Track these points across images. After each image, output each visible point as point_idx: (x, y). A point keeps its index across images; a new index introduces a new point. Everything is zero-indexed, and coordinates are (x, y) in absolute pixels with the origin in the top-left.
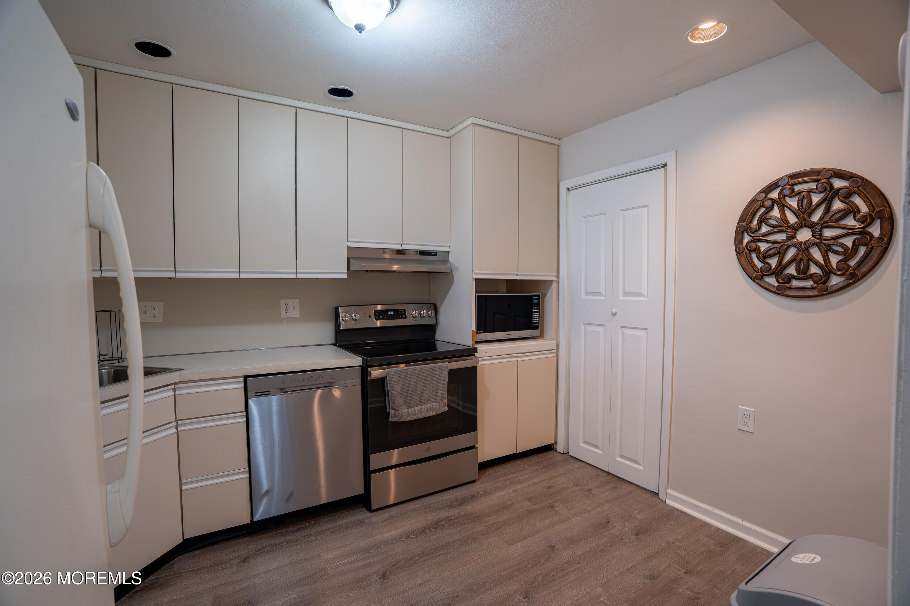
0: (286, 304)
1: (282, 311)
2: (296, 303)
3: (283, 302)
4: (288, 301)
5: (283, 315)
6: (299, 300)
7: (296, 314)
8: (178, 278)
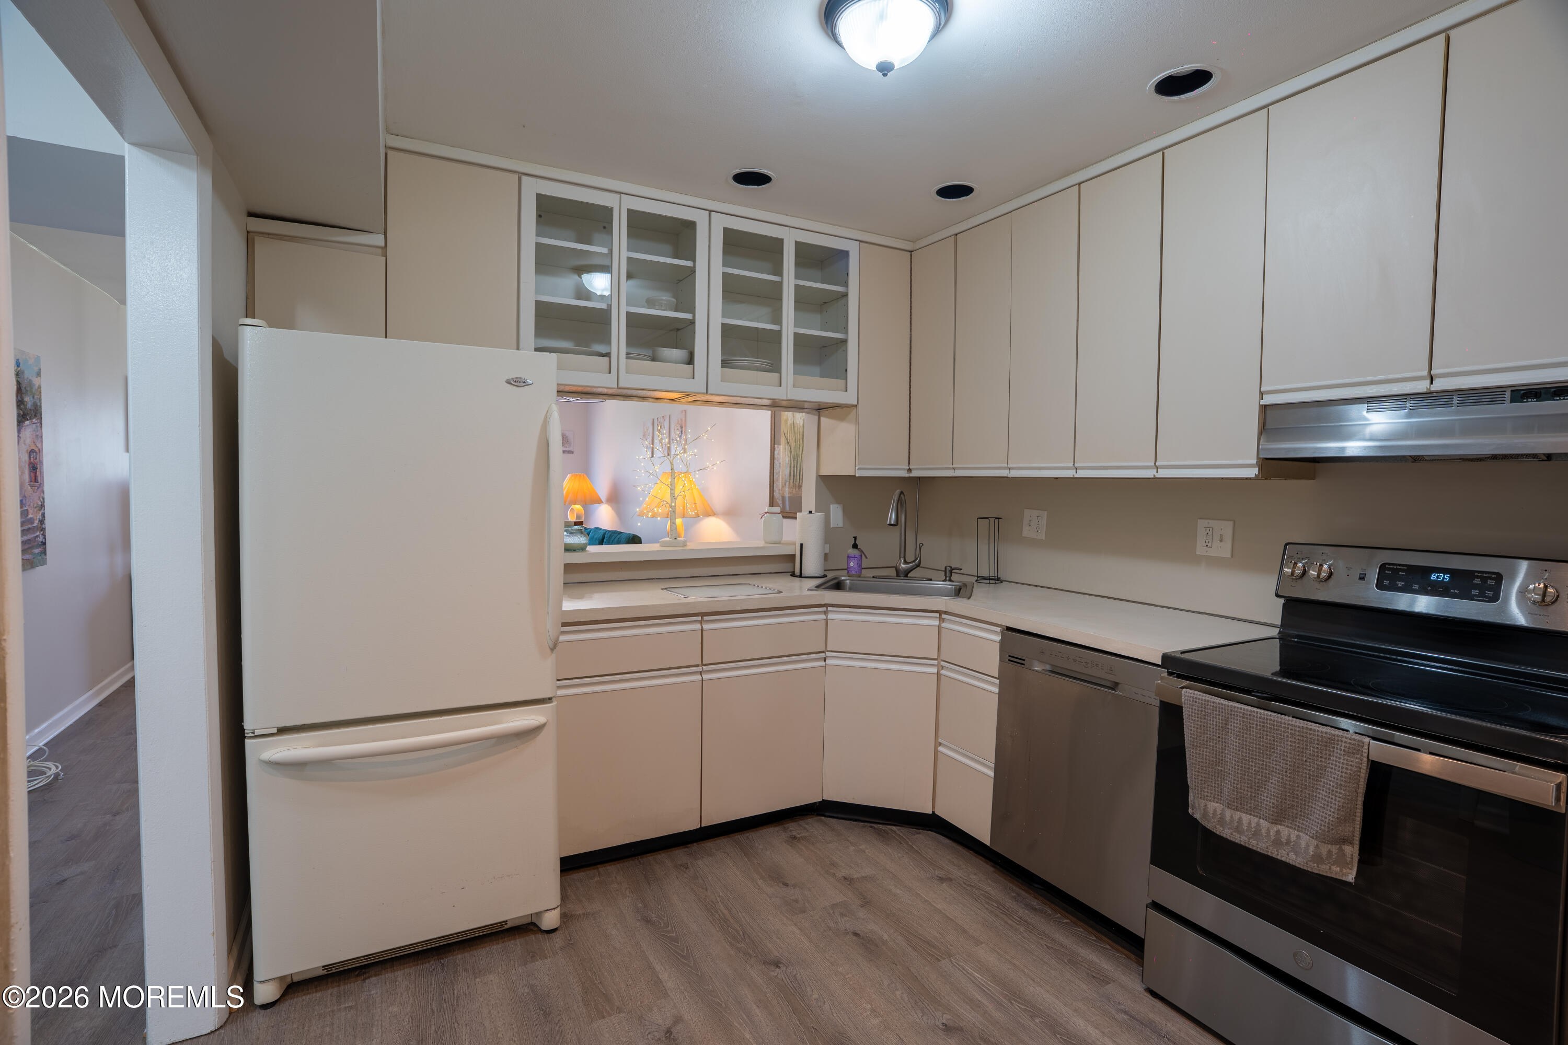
0: (1208, 529)
1: (1200, 543)
2: (1227, 528)
3: (1202, 524)
4: (1212, 523)
5: (1200, 550)
6: (1231, 523)
7: (1223, 550)
8: (1012, 478)
